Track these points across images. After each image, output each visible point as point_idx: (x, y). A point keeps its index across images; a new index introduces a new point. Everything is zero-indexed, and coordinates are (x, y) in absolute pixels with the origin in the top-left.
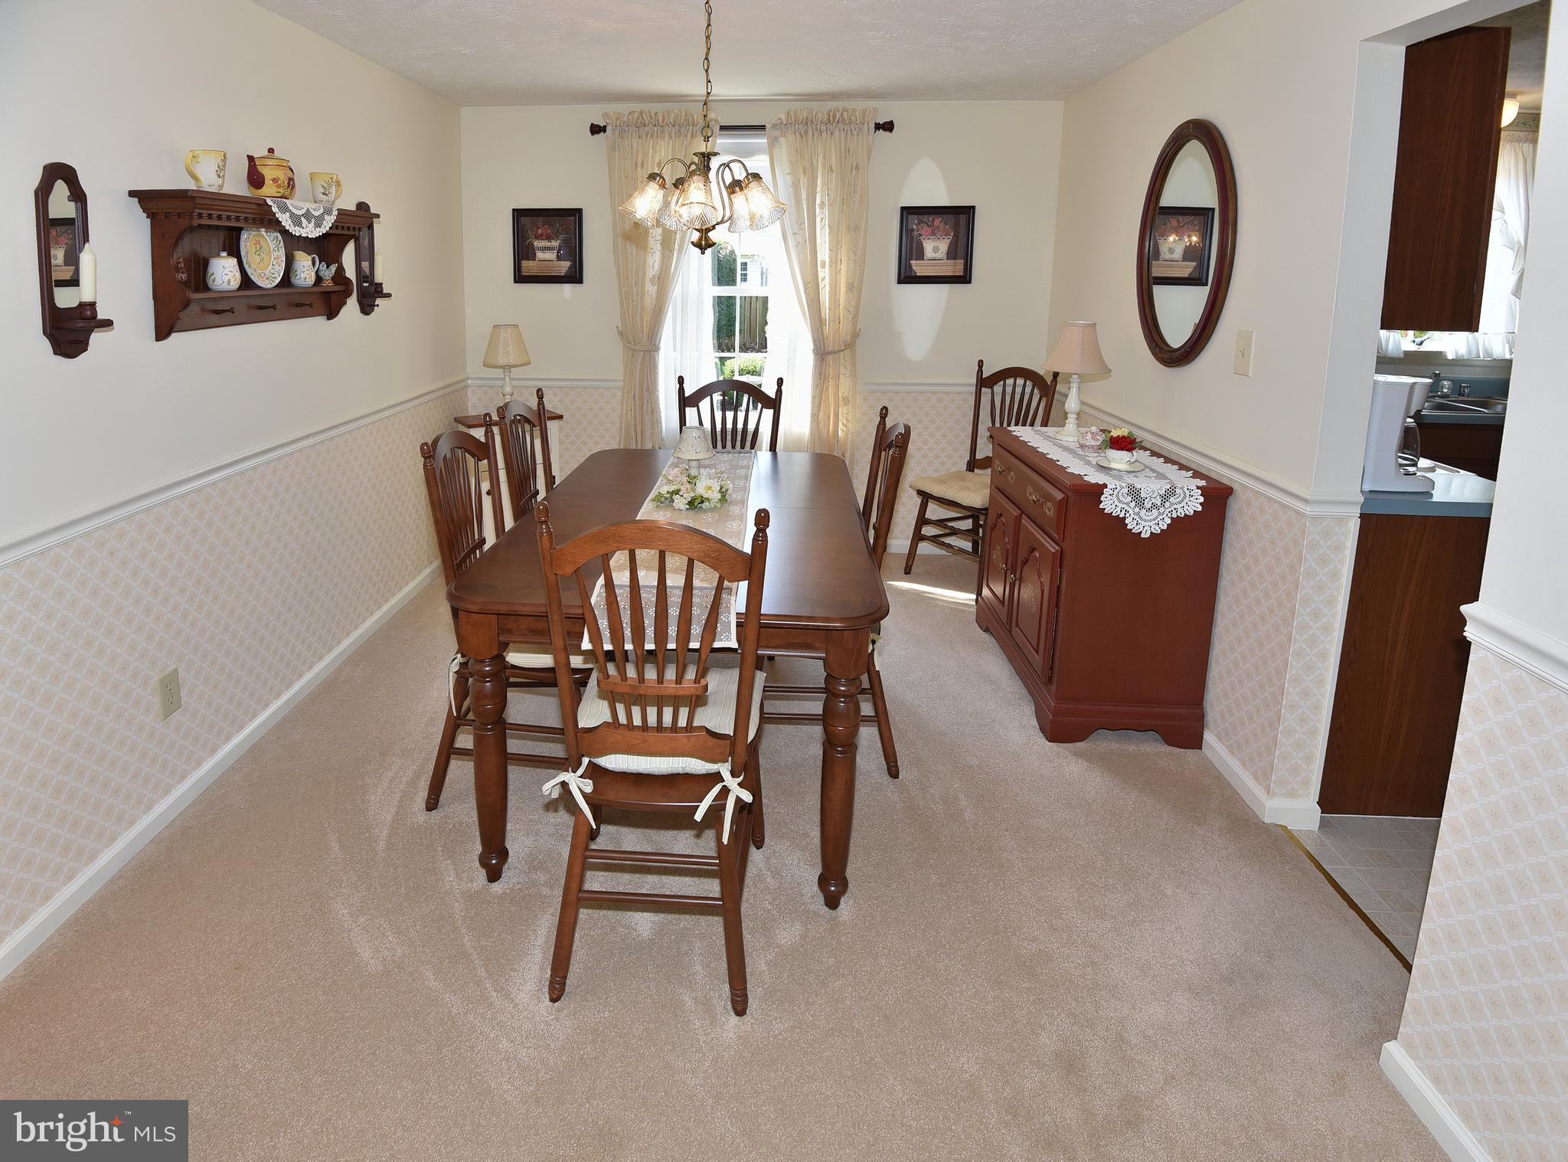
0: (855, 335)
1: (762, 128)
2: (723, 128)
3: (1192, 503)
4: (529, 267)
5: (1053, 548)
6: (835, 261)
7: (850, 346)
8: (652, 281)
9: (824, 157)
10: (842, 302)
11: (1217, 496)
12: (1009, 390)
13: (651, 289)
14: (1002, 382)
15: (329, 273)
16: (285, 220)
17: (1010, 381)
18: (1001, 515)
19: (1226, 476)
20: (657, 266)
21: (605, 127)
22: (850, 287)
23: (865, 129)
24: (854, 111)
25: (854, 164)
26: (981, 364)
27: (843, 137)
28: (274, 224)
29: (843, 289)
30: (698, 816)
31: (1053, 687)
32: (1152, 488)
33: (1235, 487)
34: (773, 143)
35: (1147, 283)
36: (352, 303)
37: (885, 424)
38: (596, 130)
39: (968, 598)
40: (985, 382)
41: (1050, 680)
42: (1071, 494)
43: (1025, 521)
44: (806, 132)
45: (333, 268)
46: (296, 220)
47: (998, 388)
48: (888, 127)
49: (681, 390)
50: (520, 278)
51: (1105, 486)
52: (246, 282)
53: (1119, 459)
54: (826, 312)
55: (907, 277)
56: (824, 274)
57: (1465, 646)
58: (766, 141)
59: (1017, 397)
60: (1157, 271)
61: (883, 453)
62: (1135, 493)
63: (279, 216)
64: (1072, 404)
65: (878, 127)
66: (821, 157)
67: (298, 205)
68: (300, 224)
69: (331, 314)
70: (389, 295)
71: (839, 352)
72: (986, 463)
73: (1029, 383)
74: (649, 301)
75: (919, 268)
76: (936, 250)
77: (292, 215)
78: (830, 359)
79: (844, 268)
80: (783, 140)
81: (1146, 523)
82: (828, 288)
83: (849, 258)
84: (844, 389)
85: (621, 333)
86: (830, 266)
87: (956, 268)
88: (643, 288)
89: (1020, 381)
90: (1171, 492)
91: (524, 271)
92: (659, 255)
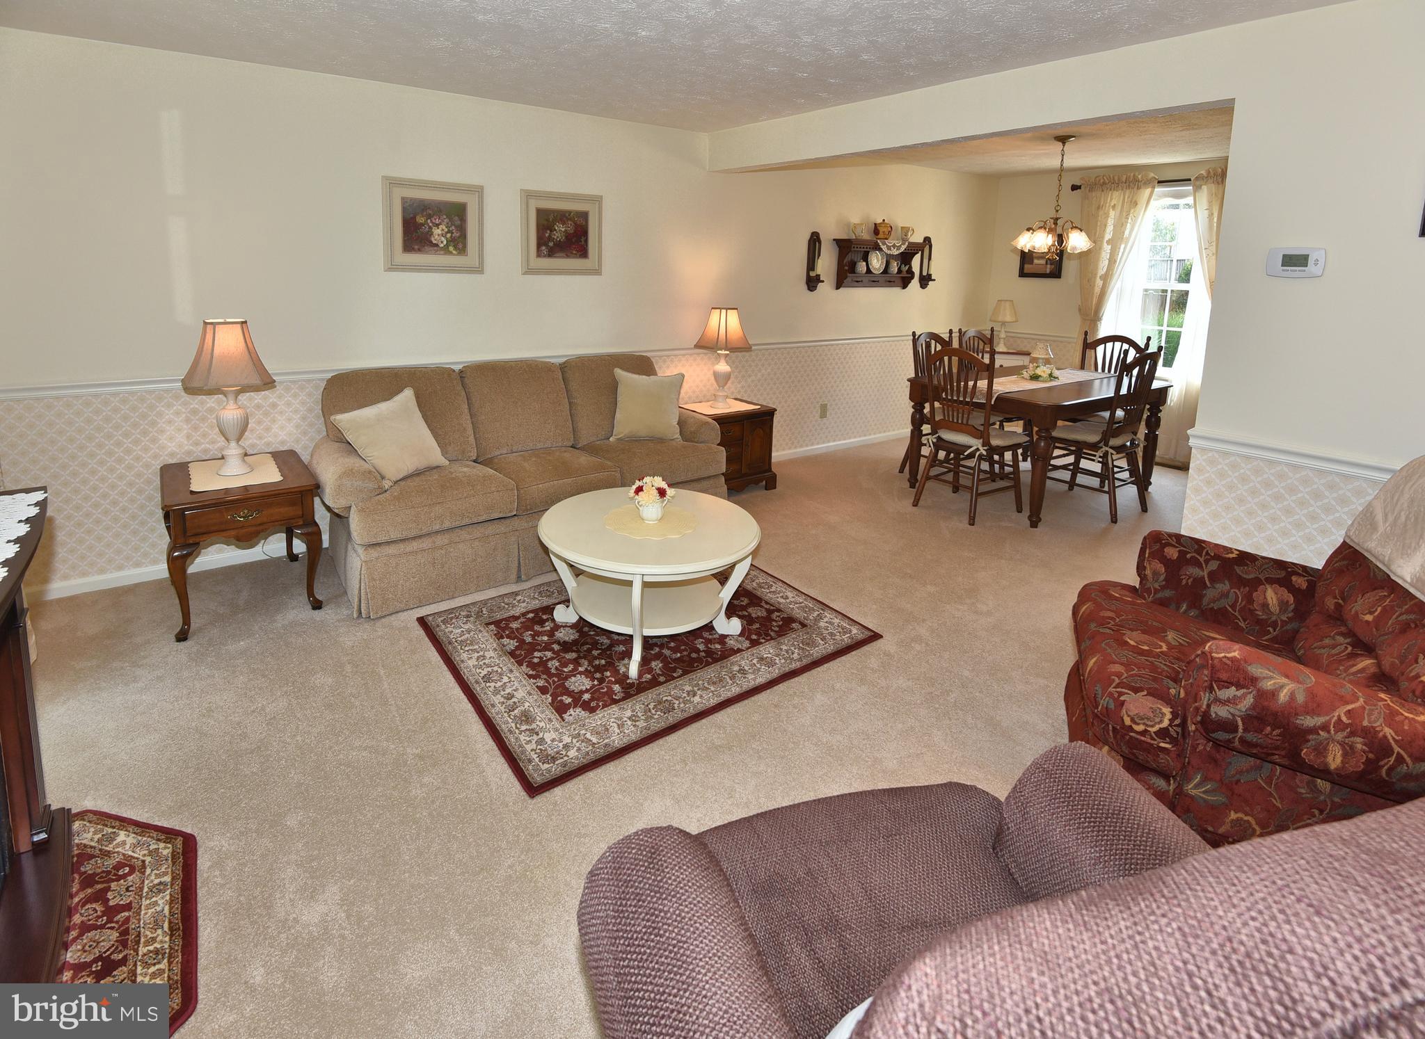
1: (1188, 180)
2: (1159, 182)
4: (1028, 268)
8: (1101, 277)
13: (1099, 283)
15: (905, 268)
16: (884, 248)
20: (1105, 270)
21: (1081, 186)
28: (880, 250)
34: (1197, 188)
36: (915, 283)
38: (1074, 188)
45: (907, 267)
46: (889, 248)
49: (1085, 339)
50: (1022, 274)
52: (869, 271)
58: (1191, 188)
63: (882, 247)
67: (890, 242)
68: (891, 250)
69: (905, 287)
70: (934, 280)
74: (1097, 290)
77: (887, 246)
80: (1205, 188)
85: (1080, 310)
88: (1094, 282)
91: (1026, 271)
92: (1107, 262)
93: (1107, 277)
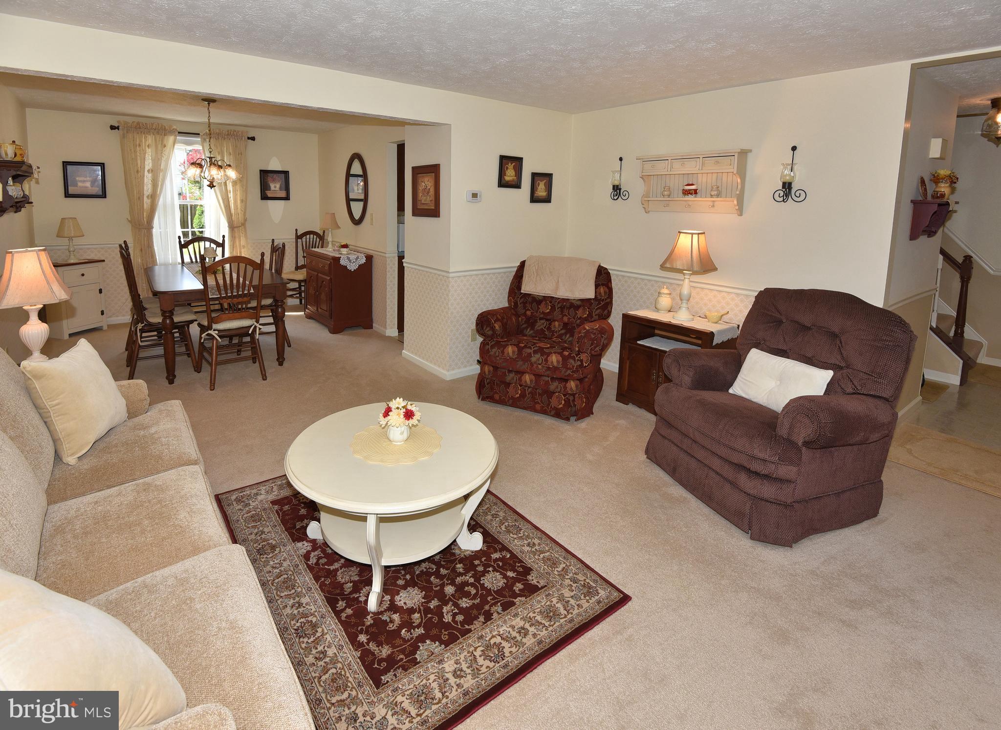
0: (245, 220)
1: (199, 134)
2: (179, 133)
3: (363, 260)
4: (74, 190)
5: (329, 278)
6: (235, 191)
7: (243, 224)
8: (148, 197)
9: (227, 149)
10: (239, 206)
11: (369, 258)
12: (308, 240)
13: (147, 202)
14: (305, 237)
17: (308, 236)
18: (311, 277)
19: (371, 253)
20: (150, 191)
21: (118, 127)
22: (242, 201)
23: (244, 138)
24: (238, 132)
25: (240, 152)
26: (296, 230)
27: (234, 142)
29: (239, 202)
30: (250, 332)
31: (332, 320)
32: (353, 257)
33: (373, 255)
35: (348, 200)
37: (274, 245)
38: (113, 128)
39: (303, 313)
40: (298, 237)
41: (331, 318)
42: (332, 261)
43: (319, 275)
44: (219, 138)
47: (304, 239)
48: (253, 139)
50: (68, 195)
51: (341, 257)
53: (344, 251)
54: (233, 211)
55: (264, 197)
56: (231, 195)
57: (404, 267)
58: (200, 139)
59: (311, 243)
60: (351, 197)
61: (274, 253)
62: (348, 258)
64: (330, 239)
65: (249, 138)
66: (225, 148)
71: (239, 227)
72: (303, 267)
73: (315, 237)
74: (147, 206)
75: (269, 194)
76: (275, 187)
78: (236, 230)
79: (238, 193)
80: (207, 140)
81: (352, 267)
82: (232, 201)
83: (240, 189)
84: (243, 242)
85: (130, 222)
86: (233, 192)
87: (283, 194)
88: (143, 201)
89: (312, 236)
90: (358, 258)
91: (70, 192)
92: (150, 186)
93: (154, 197)
